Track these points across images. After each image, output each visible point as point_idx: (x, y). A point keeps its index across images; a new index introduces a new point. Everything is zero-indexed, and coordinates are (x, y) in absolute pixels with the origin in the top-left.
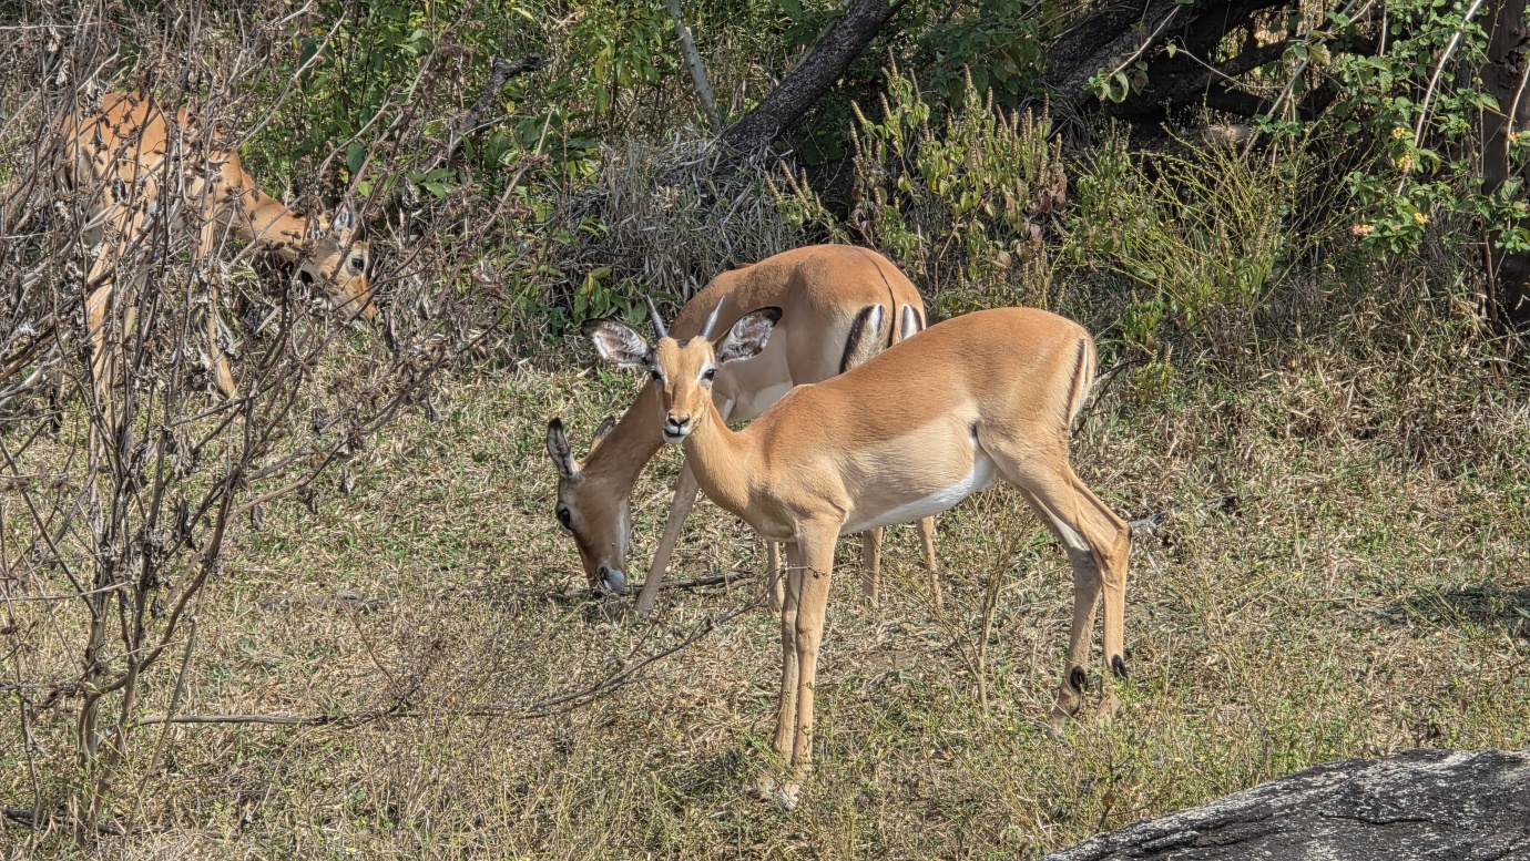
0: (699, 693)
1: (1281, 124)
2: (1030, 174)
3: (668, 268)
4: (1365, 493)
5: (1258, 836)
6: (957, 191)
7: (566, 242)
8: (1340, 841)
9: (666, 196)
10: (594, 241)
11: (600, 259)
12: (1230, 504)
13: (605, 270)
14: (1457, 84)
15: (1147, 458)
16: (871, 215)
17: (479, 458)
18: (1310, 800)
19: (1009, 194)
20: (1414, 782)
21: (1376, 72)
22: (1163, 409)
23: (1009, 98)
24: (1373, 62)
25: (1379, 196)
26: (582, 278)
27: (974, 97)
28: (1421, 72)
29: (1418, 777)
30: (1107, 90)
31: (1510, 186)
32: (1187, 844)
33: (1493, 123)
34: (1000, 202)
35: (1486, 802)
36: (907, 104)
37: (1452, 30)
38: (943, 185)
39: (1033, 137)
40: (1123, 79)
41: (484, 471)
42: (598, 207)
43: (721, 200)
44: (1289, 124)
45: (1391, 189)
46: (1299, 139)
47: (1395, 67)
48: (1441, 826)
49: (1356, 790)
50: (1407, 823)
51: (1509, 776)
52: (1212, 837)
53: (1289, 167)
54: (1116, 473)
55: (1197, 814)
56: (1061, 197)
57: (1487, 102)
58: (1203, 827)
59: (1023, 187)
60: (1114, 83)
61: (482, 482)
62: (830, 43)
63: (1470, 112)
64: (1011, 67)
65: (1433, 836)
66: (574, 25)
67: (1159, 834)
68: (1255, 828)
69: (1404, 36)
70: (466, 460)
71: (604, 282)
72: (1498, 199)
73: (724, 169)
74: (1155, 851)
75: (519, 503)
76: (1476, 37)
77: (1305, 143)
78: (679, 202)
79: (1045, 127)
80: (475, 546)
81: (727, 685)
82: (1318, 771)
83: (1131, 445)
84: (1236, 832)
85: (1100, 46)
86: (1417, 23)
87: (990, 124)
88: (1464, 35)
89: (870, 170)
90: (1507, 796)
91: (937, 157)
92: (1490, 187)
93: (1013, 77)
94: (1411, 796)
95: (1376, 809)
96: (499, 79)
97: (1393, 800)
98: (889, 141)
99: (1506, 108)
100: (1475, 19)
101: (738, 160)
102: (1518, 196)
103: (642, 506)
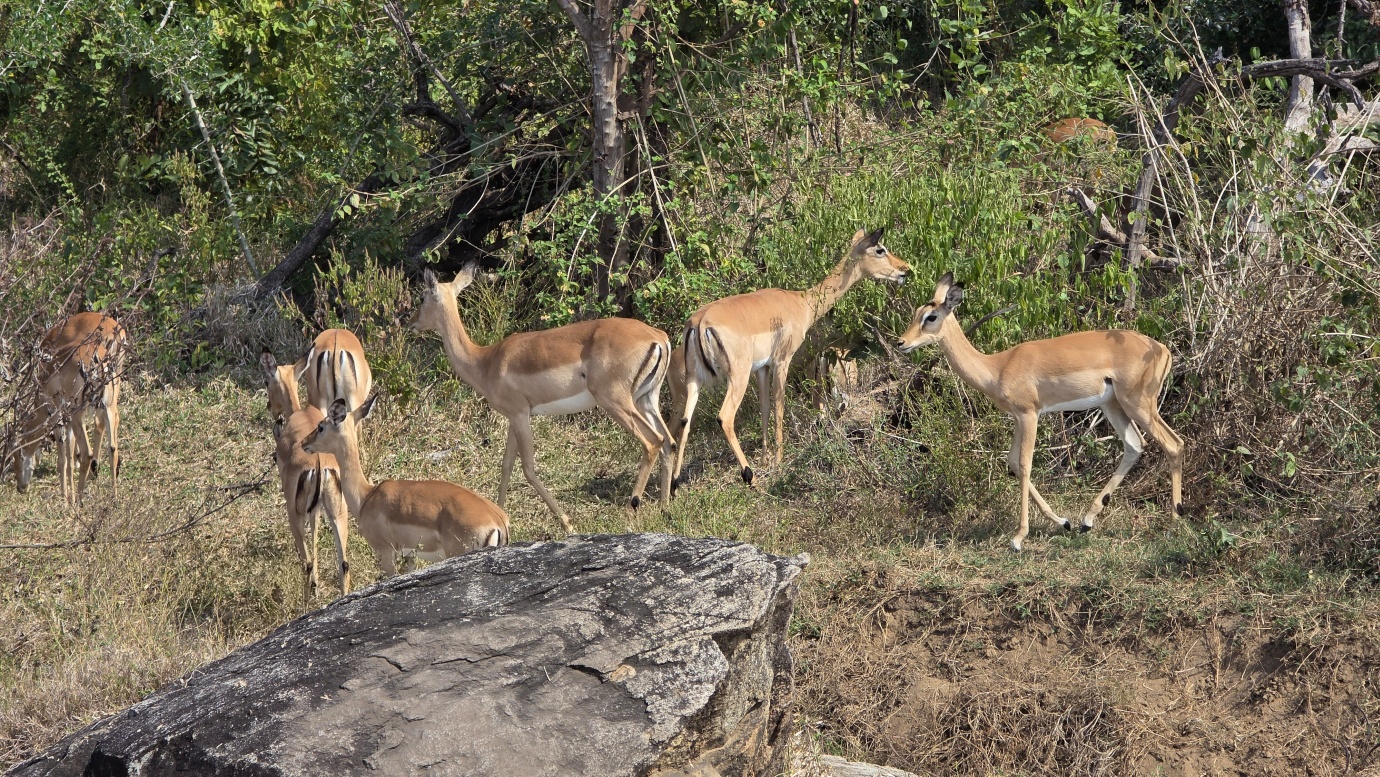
0: (234, 531)
1: (508, 272)
2: (394, 296)
3: (235, 342)
4: (547, 436)
5: (447, 581)
6: (362, 304)
7: (187, 331)
8: (484, 583)
9: (234, 310)
10: (201, 330)
11: (204, 338)
12: (485, 443)
13: (206, 343)
14: (585, 253)
15: (449, 423)
16: (322, 315)
17: (146, 429)
18: (470, 565)
19: (385, 305)
20: (516, 556)
21: (550, 248)
22: (457, 400)
23: (387, 262)
24: (548, 243)
25: (552, 303)
26: (195, 347)
27: (369, 261)
28: (570, 248)
29: (518, 554)
30: (430, 258)
31: (610, 298)
32: (415, 585)
33: (603, 270)
34: (381, 310)
35: (548, 564)
36: (340, 266)
37: (582, 228)
38: (355, 301)
39: (395, 279)
40: (438, 253)
41: (148, 435)
42: (203, 315)
43: (258, 310)
44: (511, 272)
45: (558, 299)
46: (516, 279)
47: (558, 246)
48: (529, 575)
49: (491, 560)
50: (513, 574)
51: (559, 552)
52: (426, 582)
53: (512, 291)
54: (434, 430)
55: (419, 572)
56: (409, 306)
57: (599, 260)
58: (422, 578)
59: (391, 302)
60: (434, 254)
61: (146, 440)
62: (308, 240)
63: (592, 265)
64: (387, 249)
65: (525, 580)
66: (193, 233)
67: (402, 582)
68: (445, 578)
69: (561, 231)
70: (140, 429)
71: (205, 348)
72: (605, 304)
73: (260, 296)
74: (400, 589)
75: (163, 449)
76: (595, 232)
77: (519, 280)
78: (240, 312)
79: (401, 275)
80: (142, 468)
81: (247, 527)
82: (475, 552)
83: (441, 417)
84: (437, 580)
85: (430, 239)
86: (567, 226)
87: (376, 273)
88: (588, 231)
89: (321, 295)
90: (558, 561)
91: (351, 288)
92: (602, 298)
93: (388, 253)
94: (515, 562)
95: (500, 568)
96: (157, 258)
97: (507, 564)
98: (332, 282)
99: (608, 263)
100: (592, 223)
101: (266, 293)
102: (614, 302)
103: (220, 449)
